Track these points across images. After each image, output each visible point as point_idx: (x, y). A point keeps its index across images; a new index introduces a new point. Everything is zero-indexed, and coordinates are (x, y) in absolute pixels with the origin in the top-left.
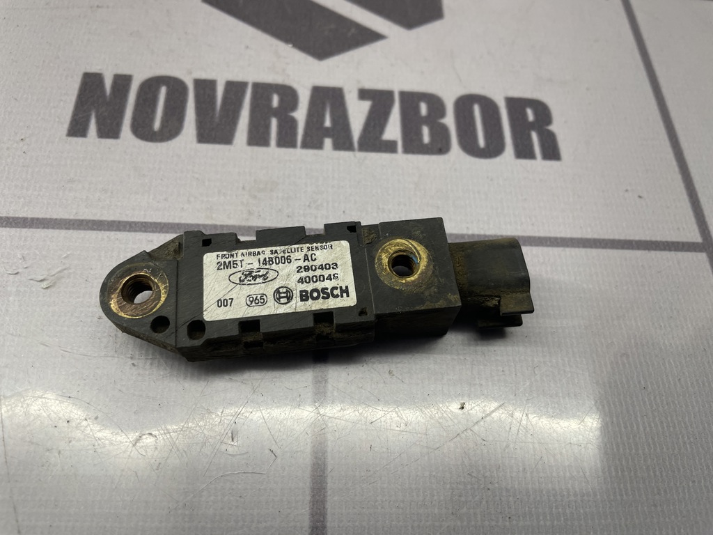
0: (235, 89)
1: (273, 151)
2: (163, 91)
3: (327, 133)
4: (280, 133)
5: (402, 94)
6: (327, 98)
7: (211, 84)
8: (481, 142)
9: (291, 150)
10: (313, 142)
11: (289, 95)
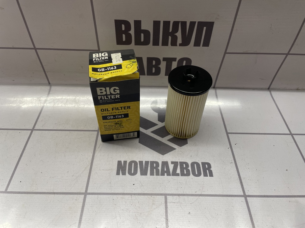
0: (147, 163)
1: (155, 176)
2: (133, 163)
3: (166, 172)
4: (156, 173)
5: (180, 162)
6: (165, 164)
7: (142, 162)
8: (197, 173)
9: (158, 176)
10: (163, 174)
11: (157, 163)
